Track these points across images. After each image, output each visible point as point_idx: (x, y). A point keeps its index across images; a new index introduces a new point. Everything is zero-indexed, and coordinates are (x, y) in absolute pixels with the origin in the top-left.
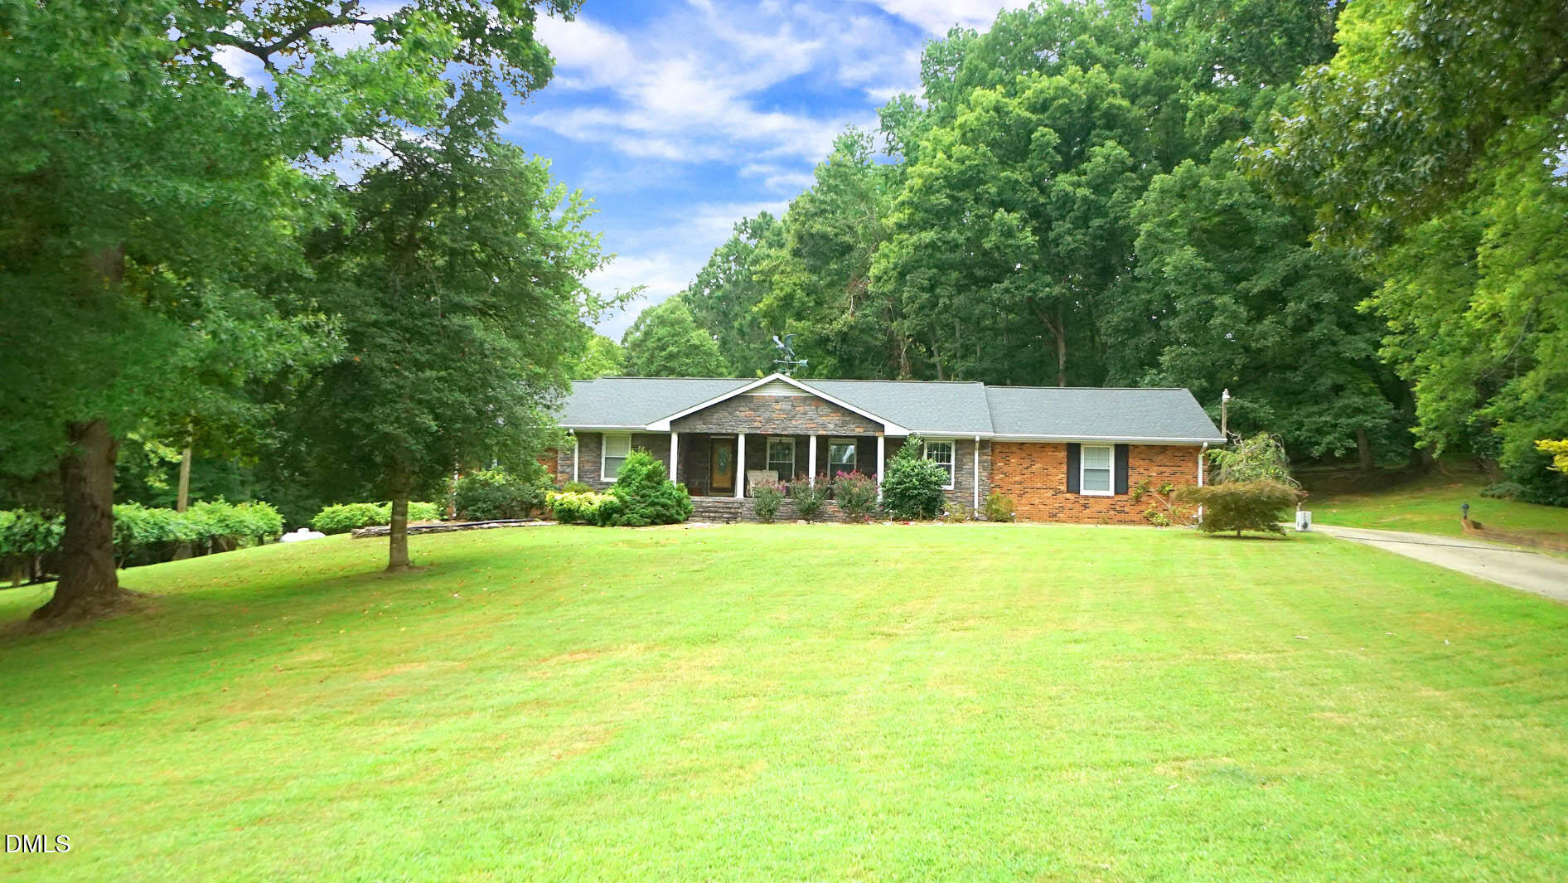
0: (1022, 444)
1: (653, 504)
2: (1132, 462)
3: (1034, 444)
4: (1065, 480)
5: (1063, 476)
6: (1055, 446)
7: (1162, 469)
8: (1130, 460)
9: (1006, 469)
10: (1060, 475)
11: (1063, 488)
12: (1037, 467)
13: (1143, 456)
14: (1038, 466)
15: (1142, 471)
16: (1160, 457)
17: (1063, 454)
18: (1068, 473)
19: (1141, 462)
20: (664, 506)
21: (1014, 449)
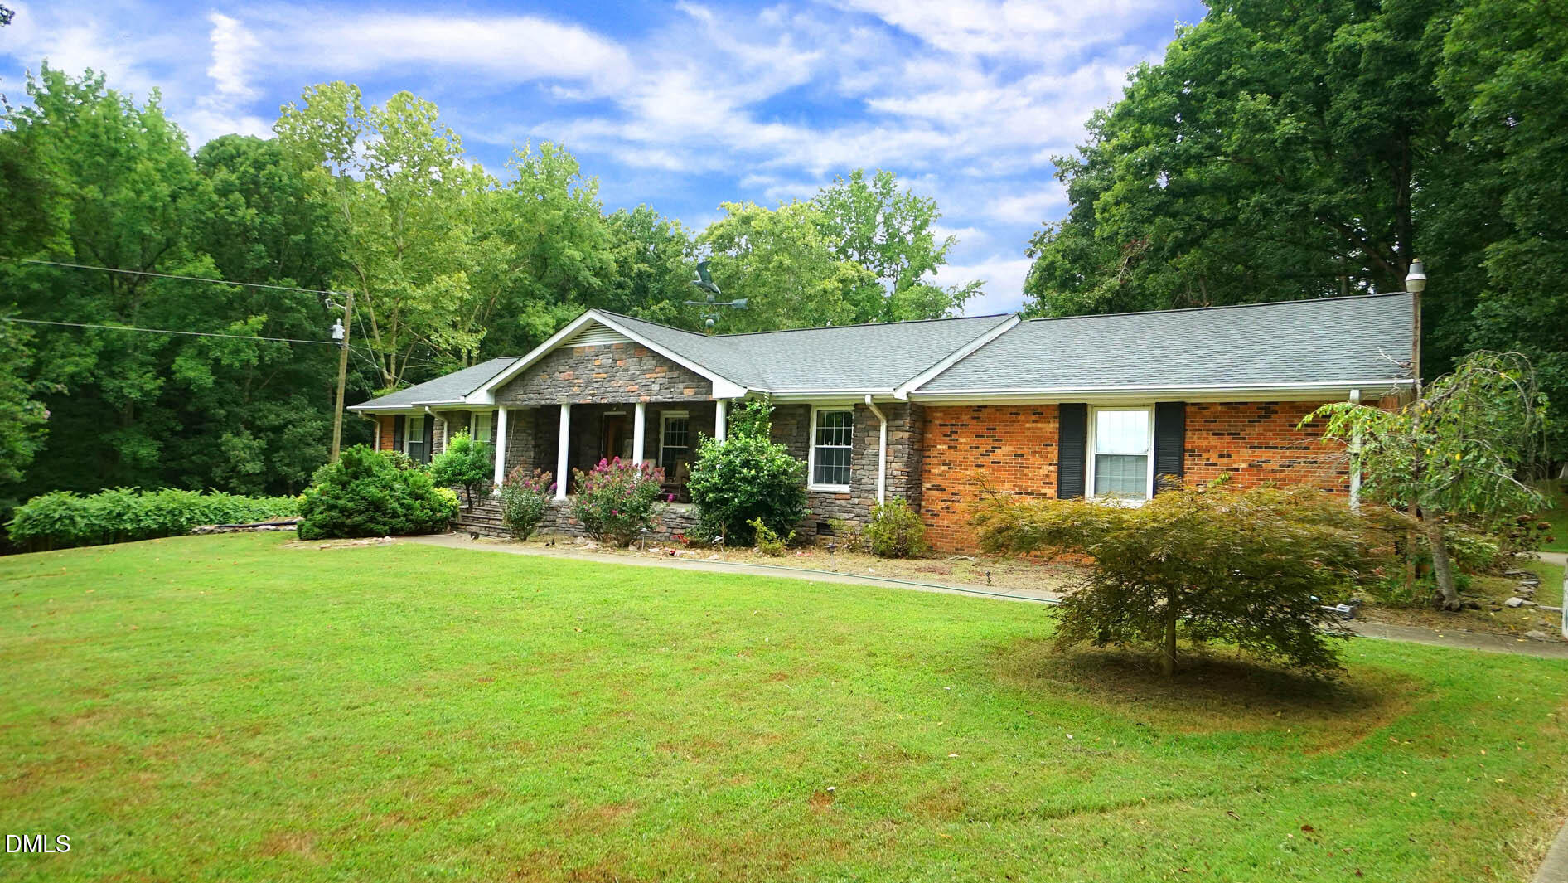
0: (979, 408)
1: (331, 508)
2: (1193, 439)
3: (999, 409)
4: (1054, 478)
5: (1050, 470)
6: (1037, 411)
7: (1265, 455)
8: (1189, 434)
9: (951, 455)
10: (1045, 467)
11: (1051, 491)
12: (1004, 451)
13: (1215, 426)
14: (1006, 449)
15: (1214, 458)
16: (1258, 429)
17: (1052, 426)
18: (1060, 465)
19: (1214, 440)
20: (343, 510)
21: (965, 418)
